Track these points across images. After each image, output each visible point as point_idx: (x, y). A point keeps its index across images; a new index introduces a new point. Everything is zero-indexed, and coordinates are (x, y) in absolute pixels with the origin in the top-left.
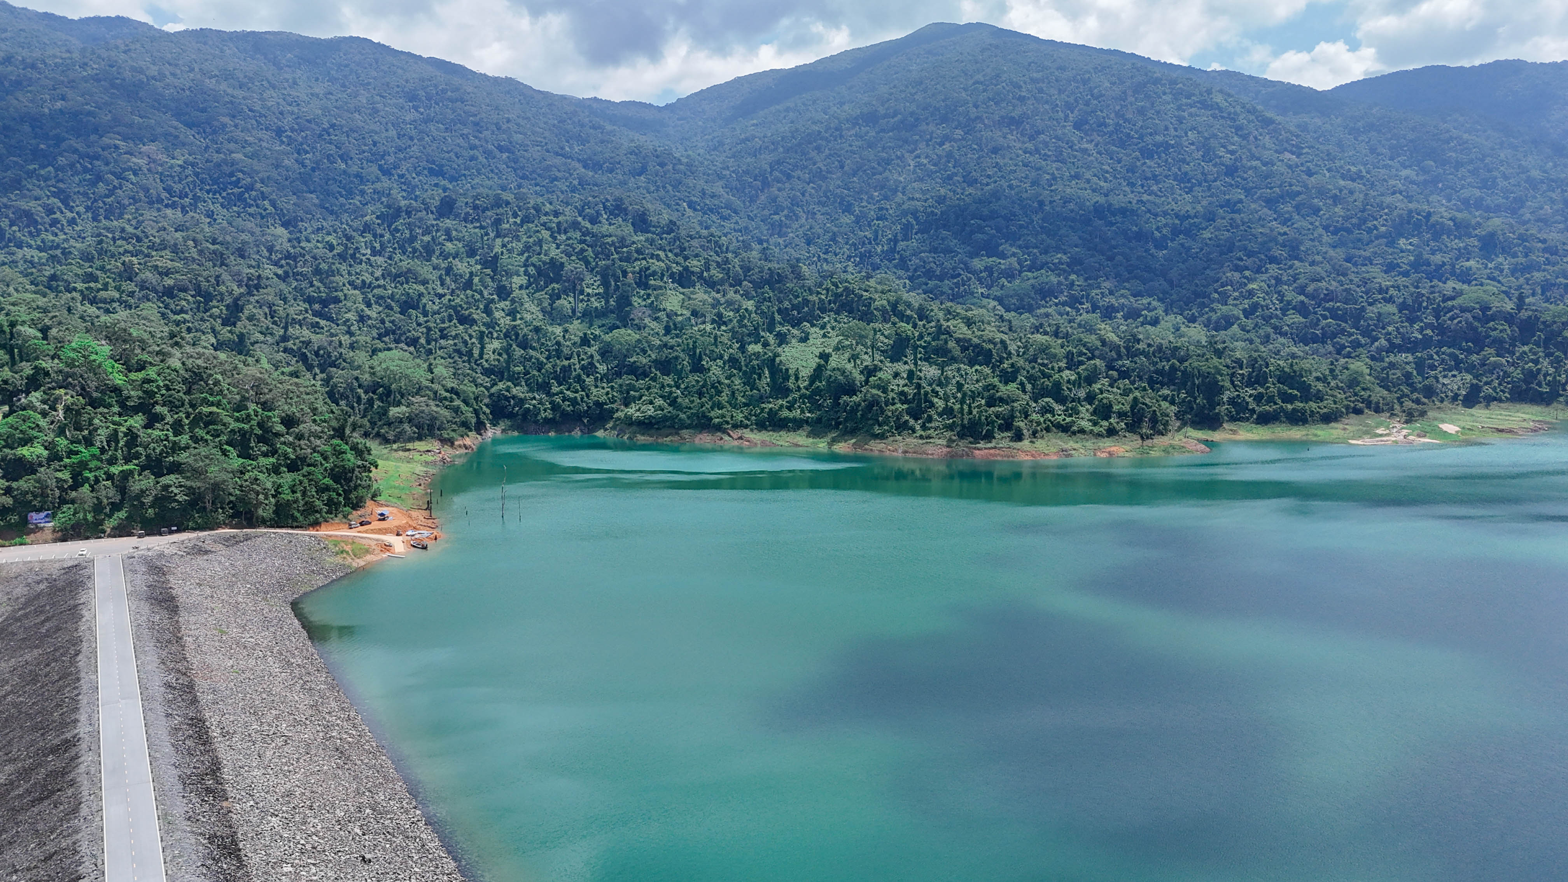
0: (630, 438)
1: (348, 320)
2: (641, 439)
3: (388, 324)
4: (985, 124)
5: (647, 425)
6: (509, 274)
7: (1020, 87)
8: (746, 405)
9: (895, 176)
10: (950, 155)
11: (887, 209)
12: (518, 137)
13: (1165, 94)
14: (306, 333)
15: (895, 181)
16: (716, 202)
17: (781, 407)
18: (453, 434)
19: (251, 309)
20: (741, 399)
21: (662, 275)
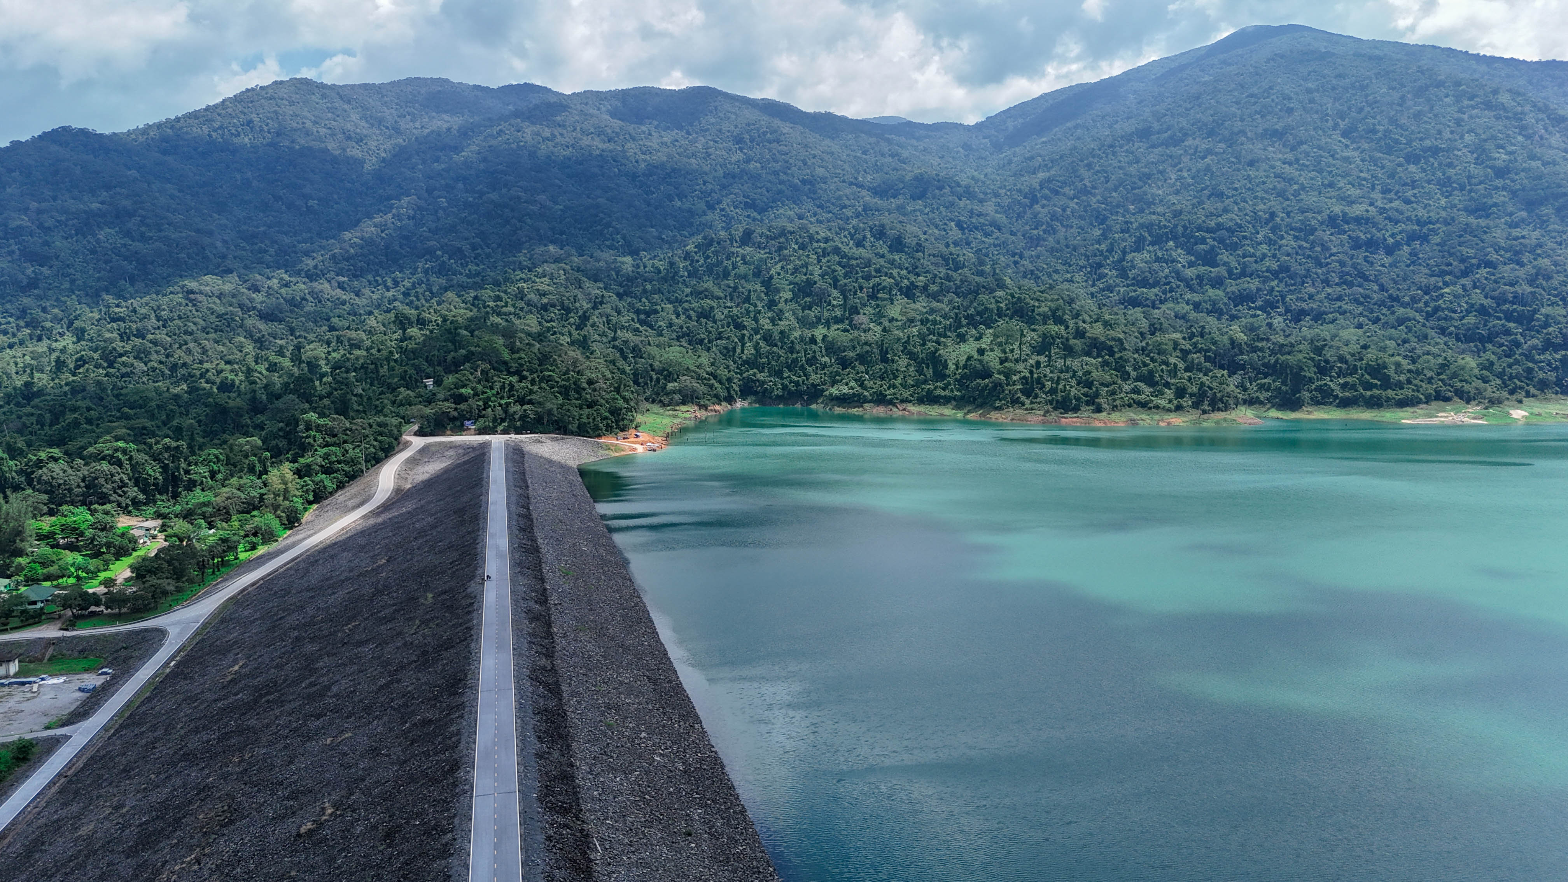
0: (830, 409)
1: (660, 327)
2: (838, 410)
3: (685, 329)
4: (1247, 138)
5: (843, 400)
6: (778, 291)
7: (1290, 99)
8: (913, 386)
9: (1156, 191)
10: (1208, 169)
11: (1131, 223)
12: (820, 171)
13: (1447, 96)
14: (629, 335)
15: (1153, 194)
16: (982, 221)
17: (936, 387)
18: (707, 402)
19: (594, 319)
20: (910, 382)
21: (891, 289)
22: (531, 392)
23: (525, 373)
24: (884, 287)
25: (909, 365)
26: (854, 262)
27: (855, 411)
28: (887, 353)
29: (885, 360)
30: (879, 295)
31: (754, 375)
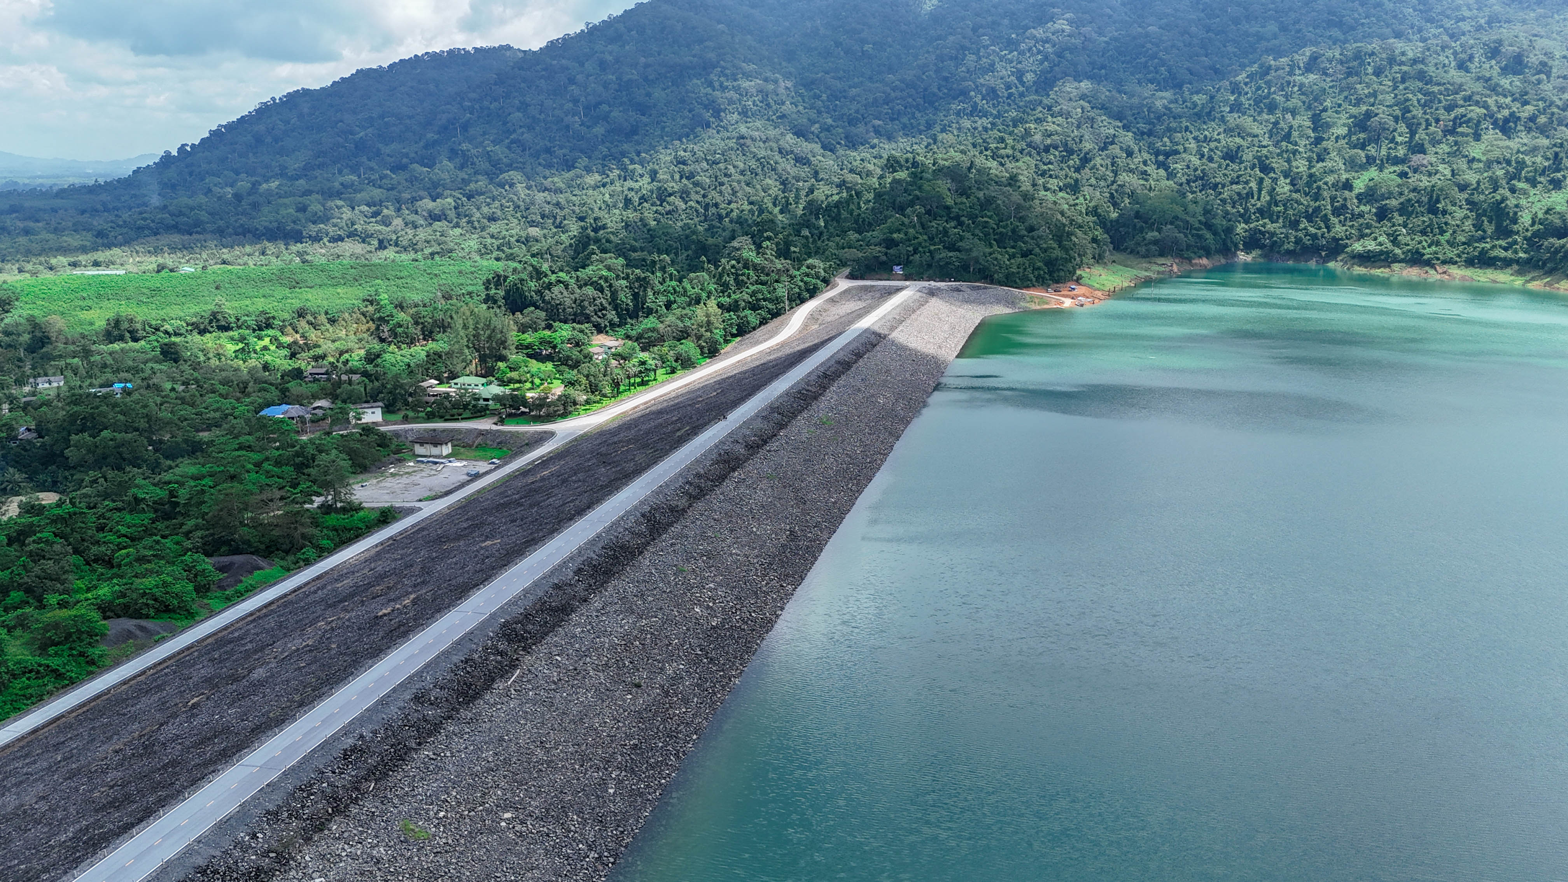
0: (1348, 269)
2: (1359, 270)
5: (1366, 258)
6: (1328, 126)
8: (1464, 244)
17: (1494, 247)
18: (1192, 255)
19: (1098, 161)
20: (1462, 238)
21: (1479, 122)
22: (962, 239)
23: (963, 218)
24: (1470, 120)
25: (1466, 217)
26: (1436, 89)
27: (1378, 272)
28: (1438, 201)
29: (1433, 210)
30: (1459, 130)
31: (1264, 226)
